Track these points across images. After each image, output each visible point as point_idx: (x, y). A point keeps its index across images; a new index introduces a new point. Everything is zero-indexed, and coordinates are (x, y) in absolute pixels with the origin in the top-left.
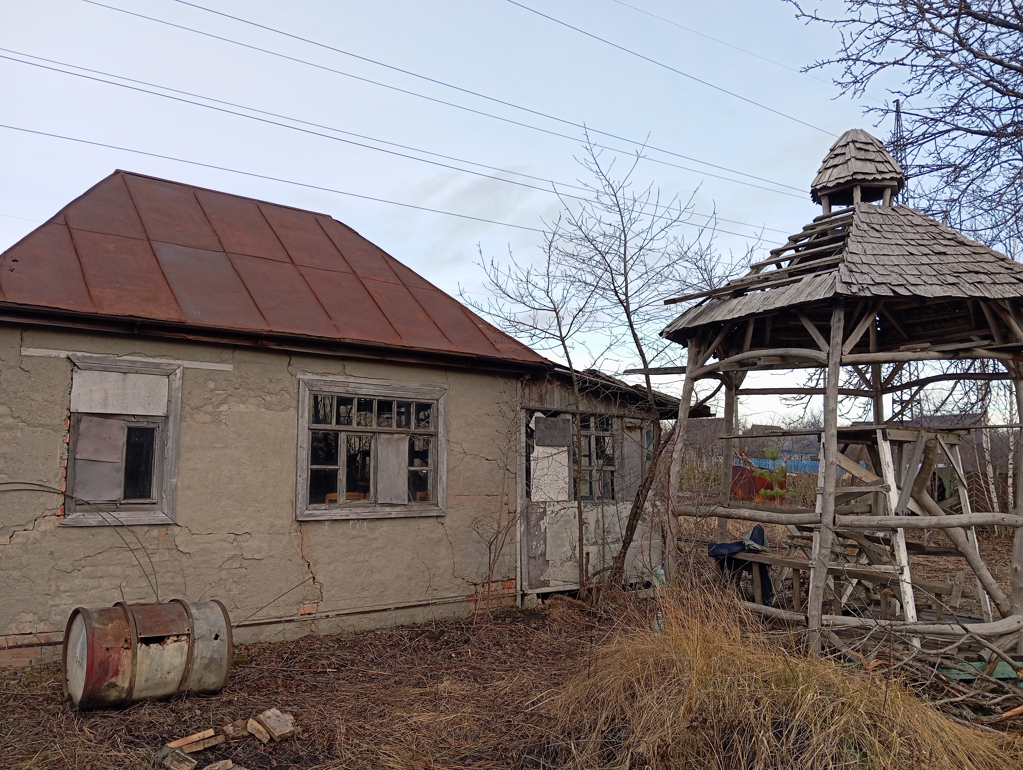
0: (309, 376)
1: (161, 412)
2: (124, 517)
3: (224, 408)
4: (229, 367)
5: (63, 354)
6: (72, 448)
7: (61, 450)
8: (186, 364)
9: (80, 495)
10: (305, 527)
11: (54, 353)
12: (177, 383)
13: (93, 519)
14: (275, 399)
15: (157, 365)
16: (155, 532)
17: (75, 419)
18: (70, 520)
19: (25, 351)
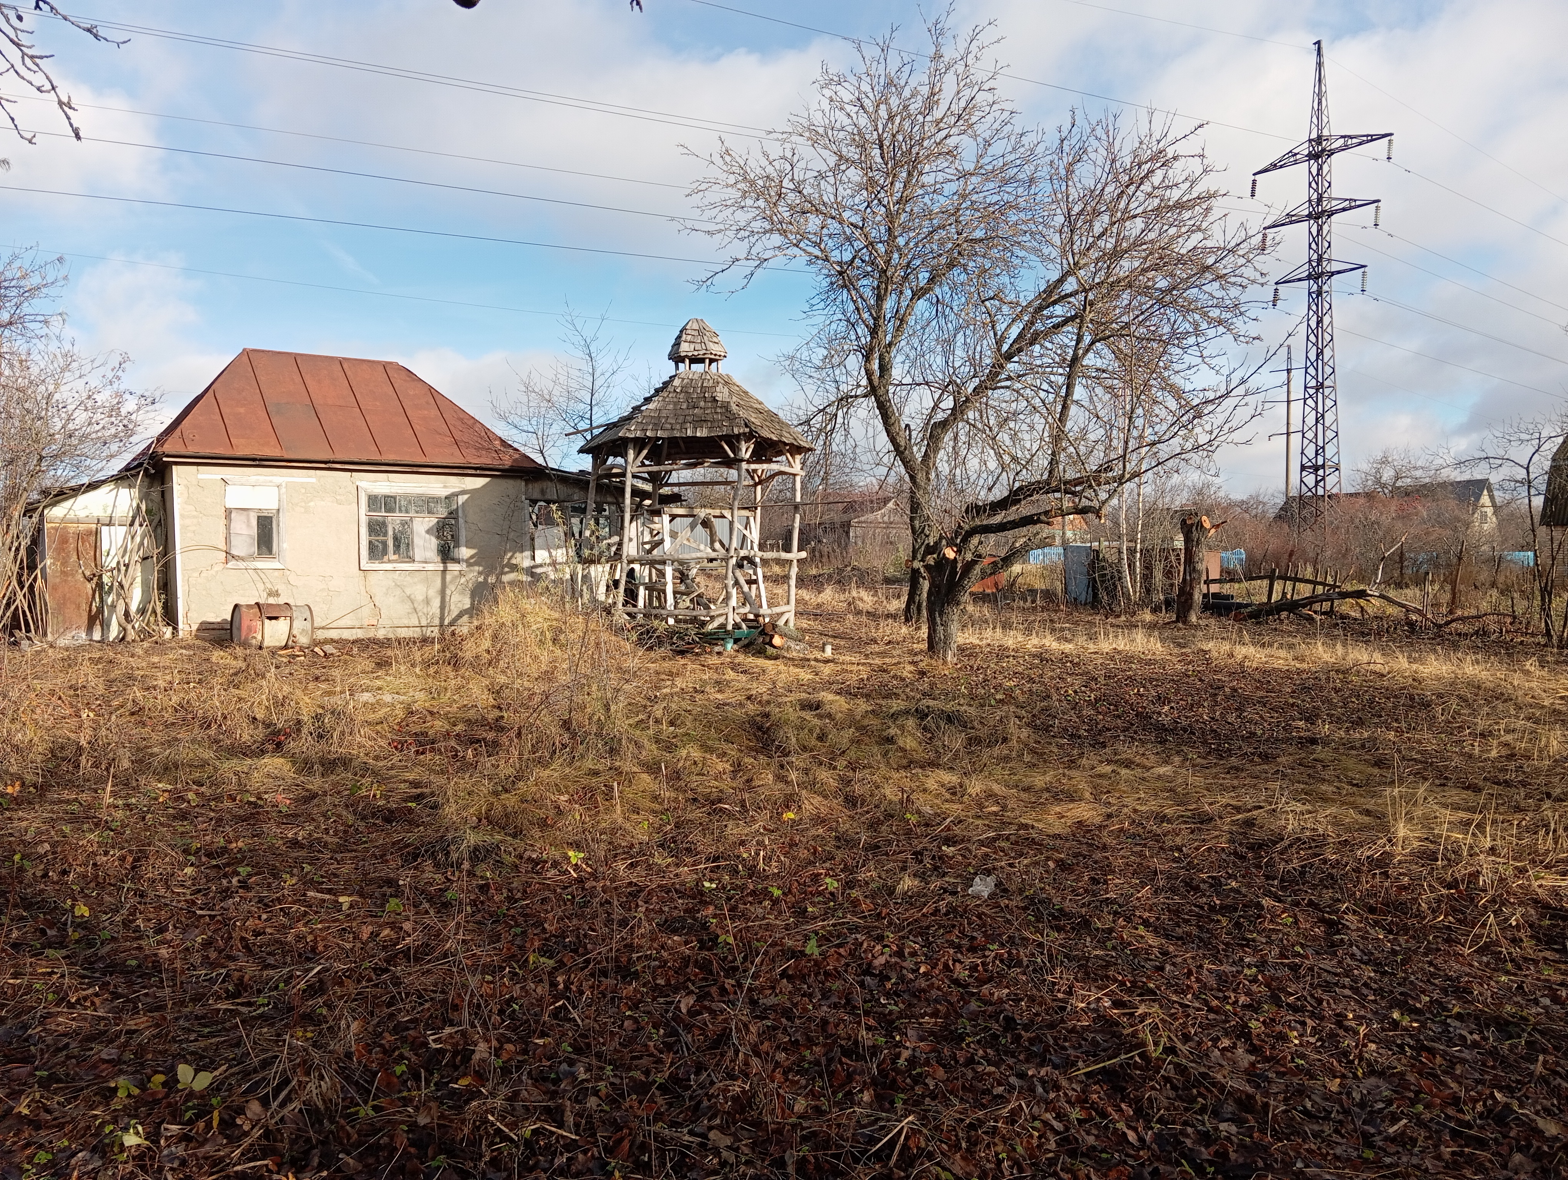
0: (365, 484)
1: (275, 507)
2: (260, 564)
3: (312, 504)
4: (313, 480)
5: (220, 477)
6: (228, 527)
7: (222, 529)
8: (288, 479)
9: (234, 552)
10: (366, 574)
11: (215, 477)
12: (284, 490)
13: (241, 564)
14: (344, 498)
15: (270, 481)
16: (276, 573)
17: (228, 512)
18: (230, 565)
19: (200, 476)
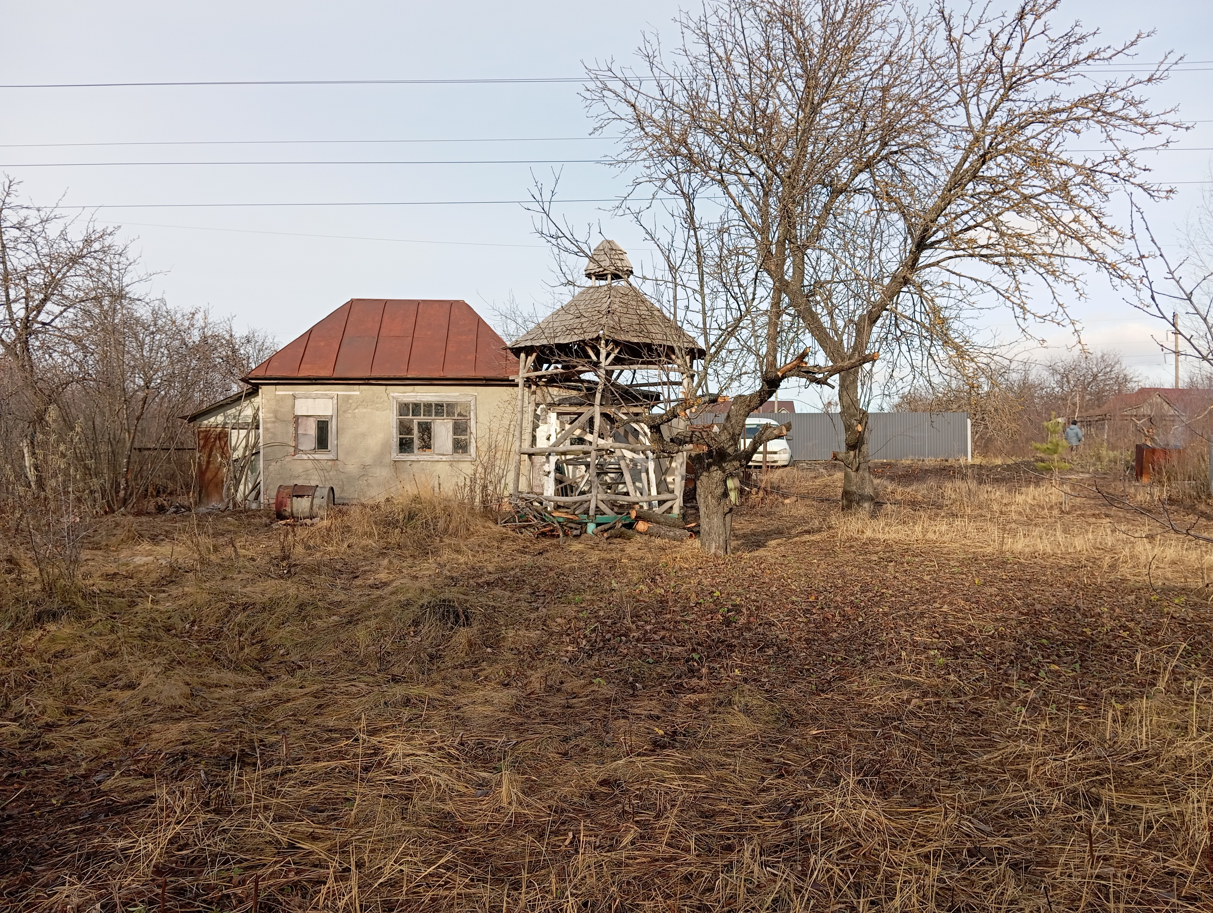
0: (396, 394)
1: (330, 413)
2: (317, 456)
3: (357, 411)
4: (358, 393)
5: (291, 393)
6: (296, 429)
7: (292, 430)
8: (339, 393)
9: (300, 448)
10: (397, 463)
11: (287, 393)
12: (335, 401)
13: (305, 457)
14: (380, 406)
15: (326, 395)
16: (330, 463)
17: (297, 418)
18: (296, 457)
19: (277, 393)
